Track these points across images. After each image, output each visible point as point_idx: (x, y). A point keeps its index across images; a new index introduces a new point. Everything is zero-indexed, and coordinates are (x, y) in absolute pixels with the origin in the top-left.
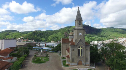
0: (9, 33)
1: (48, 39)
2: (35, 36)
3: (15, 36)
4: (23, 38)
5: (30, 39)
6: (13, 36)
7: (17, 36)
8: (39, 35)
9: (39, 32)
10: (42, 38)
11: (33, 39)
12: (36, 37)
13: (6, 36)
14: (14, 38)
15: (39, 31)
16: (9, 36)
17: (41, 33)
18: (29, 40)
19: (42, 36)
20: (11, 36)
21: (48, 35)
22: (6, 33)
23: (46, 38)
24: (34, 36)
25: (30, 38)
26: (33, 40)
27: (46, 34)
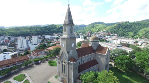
0: (95, 26)
1: (137, 34)
2: (120, 29)
3: (99, 29)
4: (105, 31)
5: (113, 33)
6: (97, 29)
7: (101, 28)
8: (125, 27)
9: (125, 24)
10: (129, 31)
11: (116, 33)
12: (120, 31)
13: (91, 29)
14: (98, 31)
15: (127, 22)
16: (94, 29)
17: (129, 24)
18: (111, 33)
19: (130, 29)
20: (95, 29)
21: (140, 27)
22: (92, 25)
23: (135, 32)
24: (118, 30)
25: (113, 31)
26: (116, 35)
27: (137, 26)
